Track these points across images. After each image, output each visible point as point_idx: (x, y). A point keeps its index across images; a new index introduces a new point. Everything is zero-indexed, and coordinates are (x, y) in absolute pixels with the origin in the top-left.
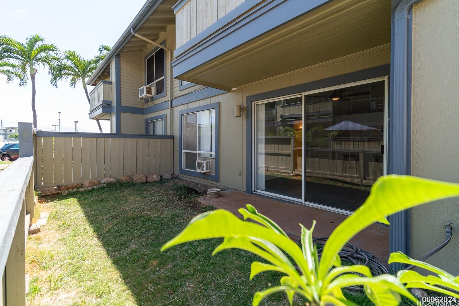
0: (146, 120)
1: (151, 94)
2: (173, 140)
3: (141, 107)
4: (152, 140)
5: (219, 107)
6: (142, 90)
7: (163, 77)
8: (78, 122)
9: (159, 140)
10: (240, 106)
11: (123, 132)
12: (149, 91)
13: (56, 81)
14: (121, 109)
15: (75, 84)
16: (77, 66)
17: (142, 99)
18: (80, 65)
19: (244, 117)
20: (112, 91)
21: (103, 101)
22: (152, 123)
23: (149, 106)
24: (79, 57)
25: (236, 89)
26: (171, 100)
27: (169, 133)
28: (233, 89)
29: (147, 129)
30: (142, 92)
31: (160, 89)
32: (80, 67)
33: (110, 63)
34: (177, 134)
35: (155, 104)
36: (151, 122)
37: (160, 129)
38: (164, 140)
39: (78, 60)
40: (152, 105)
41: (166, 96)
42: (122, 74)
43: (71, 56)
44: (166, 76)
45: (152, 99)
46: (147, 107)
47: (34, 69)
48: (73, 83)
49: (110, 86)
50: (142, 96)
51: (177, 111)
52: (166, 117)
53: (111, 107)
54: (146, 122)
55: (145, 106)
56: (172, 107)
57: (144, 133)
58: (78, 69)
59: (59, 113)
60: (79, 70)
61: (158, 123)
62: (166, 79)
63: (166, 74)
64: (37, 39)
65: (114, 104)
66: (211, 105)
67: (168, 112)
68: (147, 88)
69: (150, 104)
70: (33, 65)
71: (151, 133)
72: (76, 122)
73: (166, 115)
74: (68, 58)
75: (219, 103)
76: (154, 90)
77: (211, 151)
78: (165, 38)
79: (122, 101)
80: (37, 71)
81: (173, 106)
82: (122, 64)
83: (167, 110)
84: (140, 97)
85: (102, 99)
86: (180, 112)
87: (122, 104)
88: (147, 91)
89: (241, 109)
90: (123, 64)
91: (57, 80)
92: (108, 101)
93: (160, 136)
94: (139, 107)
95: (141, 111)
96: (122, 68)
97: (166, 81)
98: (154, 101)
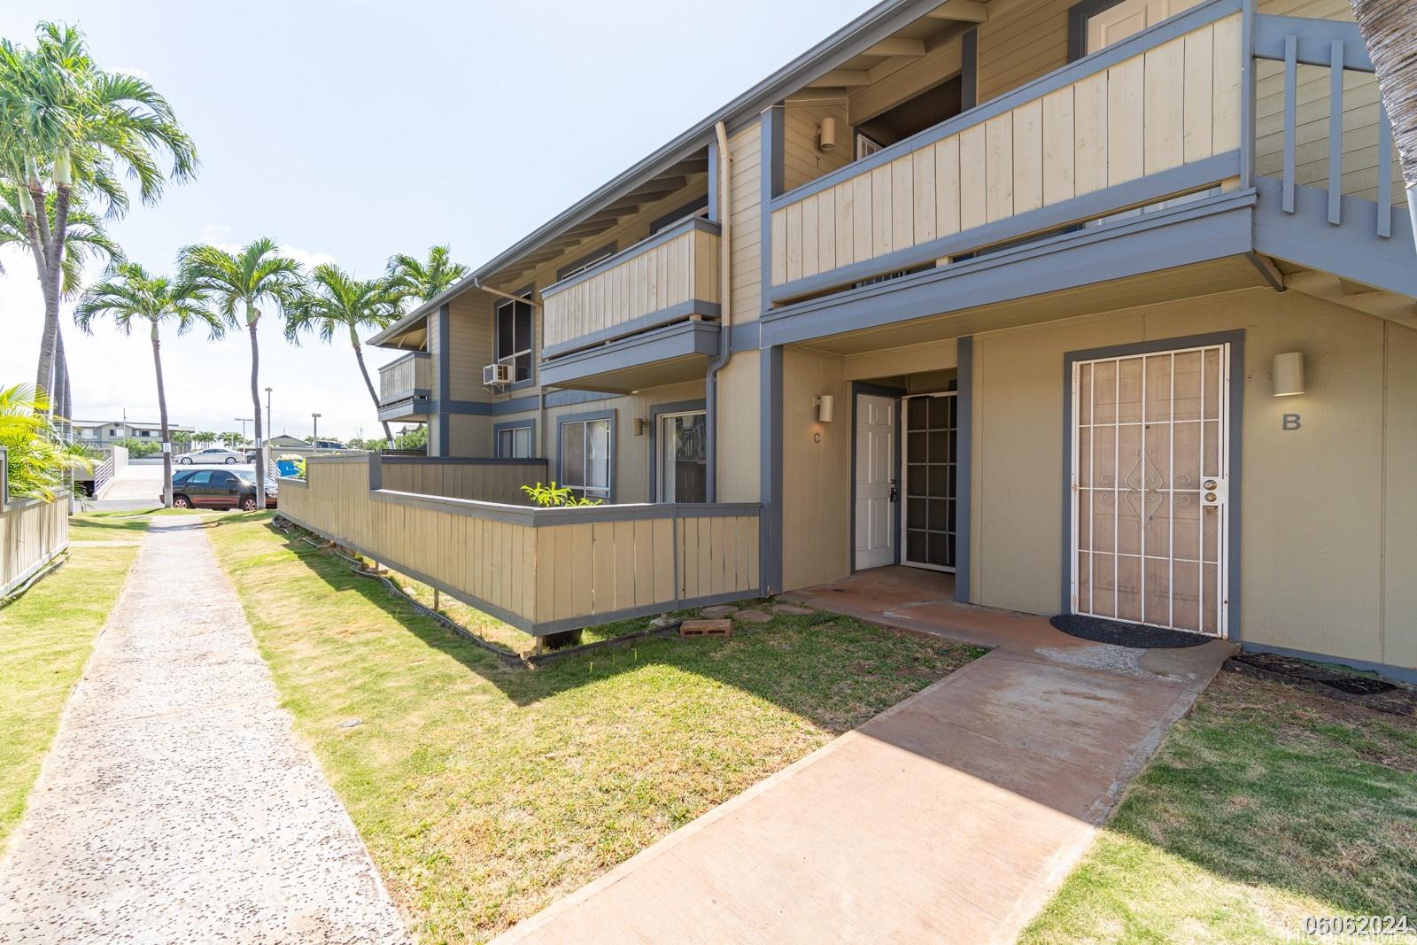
0: (497, 427)
1: (506, 378)
2: (545, 467)
3: (487, 401)
4: (509, 468)
5: (616, 417)
6: (490, 372)
7: (529, 351)
8: (320, 416)
9: (520, 468)
10: (641, 420)
11: (453, 453)
12: (503, 373)
13: (295, 329)
14: (451, 407)
15: (331, 332)
16: (339, 298)
17: (489, 386)
18: (347, 295)
19: (646, 436)
20: (431, 370)
21: (415, 390)
22: (509, 434)
23: (503, 400)
24: (345, 277)
25: (637, 392)
26: (544, 396)
27: (539, 456)
28: (634, 392)
29: (499, 444)
30: (490, 376)
31: (524, 371)
32: (345, 299)
33: (428, 318)
34: (552, 456)
35: (513, 397)
36: (504, 431)
37: (522, 446)
38: (529, 468)
39: (343, 282)
40: (508, 399)
41: (534, 386)
42: (451, 340)
43: (327, 276)
44: (535, 348)
45: (508, 387)
46: (499, 401)
47: (255, 309)
48: (328, 331)
49: (427, 361)
50: (491, 382)
51: (554, 414)
52: (535, 426)
53: (430, 401)
54: (496, 431)
55: (495, 400)
56: (544, 408)
57: (493, 456)
58: (342, 303)
59: (266, 390)
60: (344, 306)
61: (520, 433)
62: (535, 354)
63: (535, 345)
64: (265, 246)
65: (436, 396)
66: (605, 411)
67: (537, 415)
68: (500, 368)
69: (505, 397)
70: (251, 302)
71: (506, 455)
72: (315, 416)
73: (535, 420)
74: (320, 279)
75: (616, 410)
76: (512, 371)
77: (607, 486)
78: (532, 280)
79: (452, 392)
80: (260, 314)
81: (547, 405)
82: (452, 322)
83: (537, 412)
84: (485, 384)
85: (413, 387)
86: (558, 418)
87: (452, 398)
88: (500, 374)
89: (641, 423)
90: (454, 322)
91: (298, 327)
92: (424, 391)
93: (523, 459)
94: (482, 401)
95: (486, 409)
96: (451, 328)
97: (535, 358)
98: (513, 392)
